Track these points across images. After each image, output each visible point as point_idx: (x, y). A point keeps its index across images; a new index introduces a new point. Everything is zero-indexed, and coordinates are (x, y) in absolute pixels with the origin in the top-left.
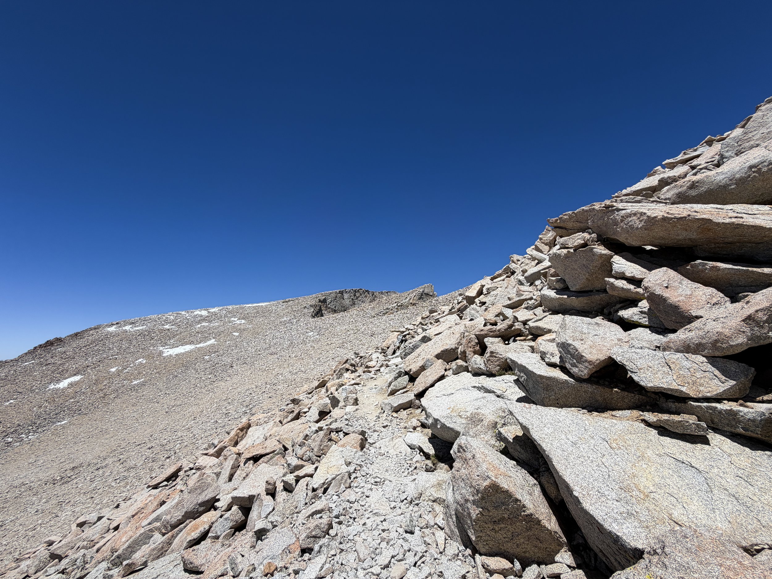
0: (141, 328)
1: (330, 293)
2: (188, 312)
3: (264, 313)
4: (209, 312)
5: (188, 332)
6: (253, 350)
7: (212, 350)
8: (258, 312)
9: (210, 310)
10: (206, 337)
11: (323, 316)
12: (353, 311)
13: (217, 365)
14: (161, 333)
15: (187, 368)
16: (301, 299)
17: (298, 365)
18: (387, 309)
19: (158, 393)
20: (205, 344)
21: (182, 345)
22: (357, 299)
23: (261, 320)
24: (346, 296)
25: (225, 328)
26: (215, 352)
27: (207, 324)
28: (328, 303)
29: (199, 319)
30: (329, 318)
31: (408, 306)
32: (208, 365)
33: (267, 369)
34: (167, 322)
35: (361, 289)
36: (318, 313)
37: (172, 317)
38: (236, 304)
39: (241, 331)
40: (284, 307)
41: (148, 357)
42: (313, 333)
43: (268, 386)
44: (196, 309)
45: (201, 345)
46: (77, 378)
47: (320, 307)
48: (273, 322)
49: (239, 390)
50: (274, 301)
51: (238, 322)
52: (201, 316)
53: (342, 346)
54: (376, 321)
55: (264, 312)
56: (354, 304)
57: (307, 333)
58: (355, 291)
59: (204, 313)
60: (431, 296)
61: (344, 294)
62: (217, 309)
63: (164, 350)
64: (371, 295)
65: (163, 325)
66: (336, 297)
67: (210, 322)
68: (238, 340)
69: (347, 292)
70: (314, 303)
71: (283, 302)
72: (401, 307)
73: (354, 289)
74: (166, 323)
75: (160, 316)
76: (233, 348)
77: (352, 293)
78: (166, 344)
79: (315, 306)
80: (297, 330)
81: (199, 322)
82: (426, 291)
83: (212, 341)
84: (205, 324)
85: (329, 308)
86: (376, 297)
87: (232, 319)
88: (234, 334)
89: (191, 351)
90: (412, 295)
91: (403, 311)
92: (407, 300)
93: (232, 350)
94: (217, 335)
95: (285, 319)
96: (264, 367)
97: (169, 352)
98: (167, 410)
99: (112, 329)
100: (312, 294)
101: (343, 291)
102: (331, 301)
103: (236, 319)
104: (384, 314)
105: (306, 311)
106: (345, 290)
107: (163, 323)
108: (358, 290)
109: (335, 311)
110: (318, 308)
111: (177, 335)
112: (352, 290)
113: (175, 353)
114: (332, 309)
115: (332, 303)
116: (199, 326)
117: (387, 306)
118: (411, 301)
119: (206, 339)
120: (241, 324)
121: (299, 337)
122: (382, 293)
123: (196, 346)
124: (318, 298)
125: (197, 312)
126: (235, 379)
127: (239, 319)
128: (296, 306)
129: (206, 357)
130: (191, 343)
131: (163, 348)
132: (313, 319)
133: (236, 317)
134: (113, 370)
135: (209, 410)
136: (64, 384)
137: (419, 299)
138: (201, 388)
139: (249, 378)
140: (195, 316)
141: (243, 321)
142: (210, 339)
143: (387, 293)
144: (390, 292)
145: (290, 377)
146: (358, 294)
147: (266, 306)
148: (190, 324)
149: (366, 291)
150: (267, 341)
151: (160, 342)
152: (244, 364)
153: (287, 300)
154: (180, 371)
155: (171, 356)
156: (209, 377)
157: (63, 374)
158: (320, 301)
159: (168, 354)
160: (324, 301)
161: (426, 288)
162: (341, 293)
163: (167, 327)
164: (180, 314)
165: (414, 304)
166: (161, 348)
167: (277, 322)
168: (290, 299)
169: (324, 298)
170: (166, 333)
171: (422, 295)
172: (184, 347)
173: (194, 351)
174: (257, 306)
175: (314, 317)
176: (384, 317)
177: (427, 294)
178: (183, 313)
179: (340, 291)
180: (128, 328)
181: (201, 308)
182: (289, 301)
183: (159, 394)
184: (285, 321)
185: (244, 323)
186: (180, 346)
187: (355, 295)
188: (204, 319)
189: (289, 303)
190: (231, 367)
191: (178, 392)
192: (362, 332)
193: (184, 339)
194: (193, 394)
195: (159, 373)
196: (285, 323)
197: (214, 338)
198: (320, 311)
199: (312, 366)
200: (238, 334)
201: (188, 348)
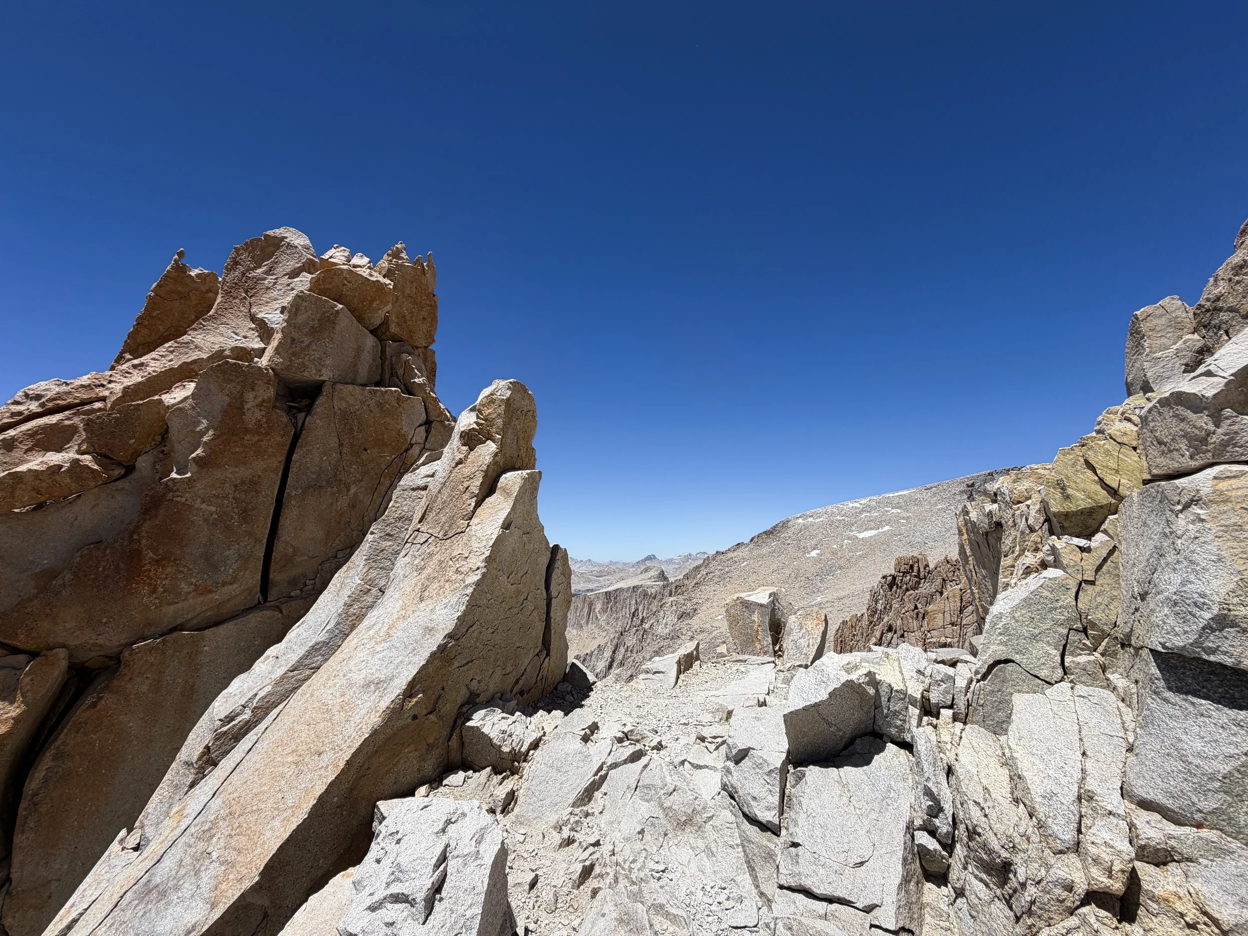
0: (821, 519)
1: (978, 475)
2: (842, 505)
3: (913, 500)
4: (861, 504)
5: (860, 521)
8: (906, 501)
10: (878, 524)
14: (839, 523)
16: (945, 485)
20: (884, 529)
21: (866, 531)
23: (916, 508)
24: (998, 477)
25: (888, 517)
27: (869, 514)
29: (858, 510)
34: (835, 513)
37: (835, 510)
38: (879, 495)
39: (907, 518)
41: (849, 538)
44: (847, 501)
46: (818, 551)
50: (913, 488)
51: (894, 511)
52: (857, 507)
58: (1009, 471)
59: (857, 505)
62: (866, 501)
65: (835, 516)
67: (869, 512)
70: (961, 488)
75: (824, 510)
78: (852, 530)
81: (861, 513)
83: (887, 528)
84: (867, 514)
85: (979, 492)
87: (886, 509)
88: (902, 521)
94: (887, 523)
97: (861, 536)
99: (800, 521)
100: (956, 479)
103: (890, 509)
107: (832, 514)
110: (969, 493)
111: (853, 523)
116: (863, 516)
119: (880, 526)
120: (899, 513)
123: (878, 531)
124: (965, 483)
125: (851, 504)
127: (892, 508)
130: (871, 529)
131: (854, 533)
133: (889, 507)
134: (835, 546)
136: (814, 553)
140: (852, 508)
141: (899, 511)
142: (884, 526)
147: (909, 495)
151: (846, 528)
153: (928, 486)
157: (806, 550)
158: (968, 486)
160: (973, 485)
163: (838, 517)
166: (852, 533)
167: (935, 509)
168: (931, 485)
169: (971, 482)
170: (844, 522)
174: (899, 495)
178: (839, 506)
180: (810, 519)
181: (850, 501)
182: (932, 488)
185: (901, 512)
188: (862, 510)
193: (863, 526)
197: (886, 525)
198: (971, 495)
200: (905, 521)
201: (872, 533)
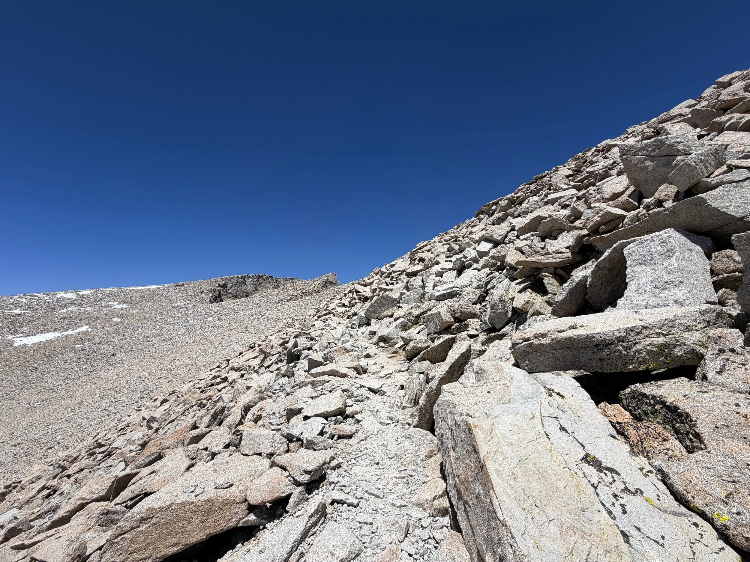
1: (231, 277)
2: (47, 294)
3: (153, 296)
4: (78, 295)
5: (50, 318)
6: (141, 337)
7: (83, 338)
8: (143, 295)
9: (79, 293)
10: (75, 324)
11: (222, 301)
12: (257, 297)
13: (93, 354)
14: (7, 319)
15: (51, 359)
16: (197, 283)
17: (197, 351)
18: (292, 295)
19: (11, 388)
20: (75, 332)
21: (42, 333)
22: (260, 284)
23: (148, 304)
24: (248, 281)
25: (102, 313)
26: (90, 340)
27: (76, 309)
28: (228, 288)
29: (64, 302)
30: (229, 304)
31: (312, 293)
32: (82, 355)
33: (160, 355)
34: (16, 305)
35: (264, 275)
36: (217, 298)
37: (24, 300)
38: (116, 287)
39: (123, 316)
40: (177, 291)
42: (212, 318)
43: (165, 372)
44: (60, 290)
45: (69, 332)
47: (220, 292)
48: (164, 307)
49: (127, 378)
50: (164, 284)
51: (119, 306)
52: (67, 299)
53: (246, 331)
54: (280, 307)
55: (151, 296)
56: (257, 289)
57: (205, 318)
58: (258, 277)
59: (71, 296)
60: (335, 284)
61: (247, 279)
62: (90, 292)
63: (15, 339)
64: (275, 281)
65: (11, 309)
66: (238, 282)
67: (80, 306)
68: (120, 326)
69: (249, 277)
70: (212, 287)
71: (176, 286)
72: (305, 293)
73: (257, 275)
74: (15, 307)
75: (5, 298)
76: (114, 335)
77: (254, 278)
78: (17, 332)
79: (214, 291)
80: (194, 316)
81: (65, 306)
82: (330, 279)
83: (85, 328)
84: (73, 309)
85: (229, 293)
86: (280, 283)
87: (110, 303)
88: (115, 319)
89: (56, 340)
90: (317, 283)
91: (307, 298)
92: (312, 287)
93: (113, 337)
94: (91, 320)
95: (179, 304)
96: (156, 354)
97: (22, 341)
98: (27, 406)
100: (211, 278)
101: (245, 276)
102: (232, 286)
103: (116, 303)
104: (289, 300)
105: (203, 295)
106: (248, 275)
107: (11, 306)
108: (262, 276)
109: (236, 297)
110: (217, 293)
111: (33, 321)
112: (255, 275)
113: (32, 342)
114: (233, 294)
115: (233, 288)
116: (65, 310)
117: (292, 292)
118: (315, 289)
119: (75, 325)
120: (122, 309)
121: (197, 322)
122: (286, 280)
123: (62, 333)
124: (218, 283)
125: (61, 295)
126: (120, 368)
127: (120, 303)
128: (192, 291)
129: (78, 346)
130: (55, 330)
131: (13, 336)
132: (212, 305)
133: (116, 301)
135: (91, 400)
137: (323, 287)
138: (75, 379)
139: (138, 366)
140: (59, 299)
141: (125, 306)
142: (82, 326)
143: (292, 279)
144: (294, 279)
145: (190, 362)
146: (261, 280)
147: (155, 290)
148: (50, 308)
149: (270, 277)
150: (158, 327)
151: (7, 329)
152: (130, 351)
153: (181, 283)
154: (42, 362)
155: (25, 345)
156: (84, 367)
158: (219, 286)
159: (22, 343)
160: (225, 286)
161: (330, 276)
163: (17, 311)
164: (36, 296)
165: (318, 292)
166: (10, 337)
167: (169, 307)
168: (185, 283)
169: (223, 282)
170: (17, 319)
171: (326, 283)
172: (44, 335)
173: (60, 339)
174: (142, 289)
175: (213, 302)
176: (289, 303)
177: (331, 283)
178: (40, 295)
179: (242, 277)
181: (66, 291)
182: (183, 285)
183: (12, 390)
184: (180, 306)
185: (126, 308)
186: (39, 334)
187: (258, 281)
188: (72, 303)
189: (183, 287)
190: (113, 355)
191: (41, 386)
192: (267, 317)
193: (44, 326)
194: (63, 387)
195: (9, 365)
196: (179, 308)
197: (87, 324)
198: (220, 295)
199: (214, 350)
200: (119, 320)
201: (50, 336)
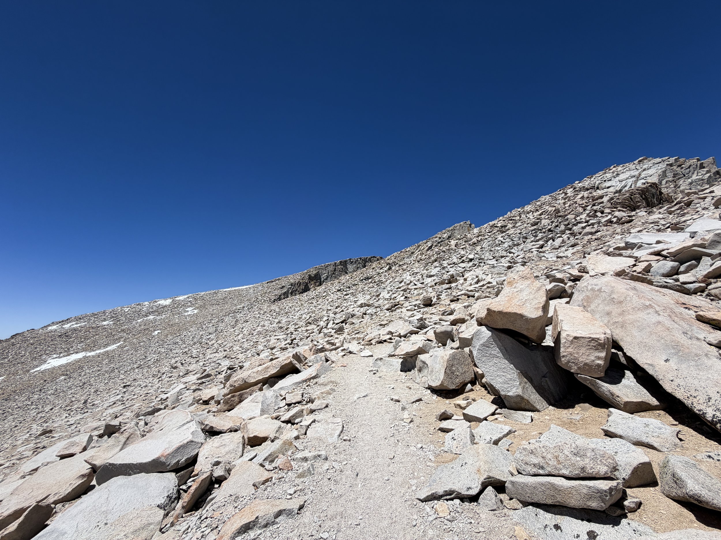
24: (350, 268)
28: (322, 280)
35: (374, 257)
58: (365, 260)
59: (168, 302)
61: (348, 266)
66: (335, 270)
69: (352, 262)
73: (363, 257)
77: (359, 263)
101: (346, 261)
102: (328, 277)
106: (350, 259)
112: (361, 258)
124: (309, 273)
158: (310, 277)
162: (344, 264)
168: (279, 278)
169: (316, 272)
179: (341, 262)
187: (364, 266)
